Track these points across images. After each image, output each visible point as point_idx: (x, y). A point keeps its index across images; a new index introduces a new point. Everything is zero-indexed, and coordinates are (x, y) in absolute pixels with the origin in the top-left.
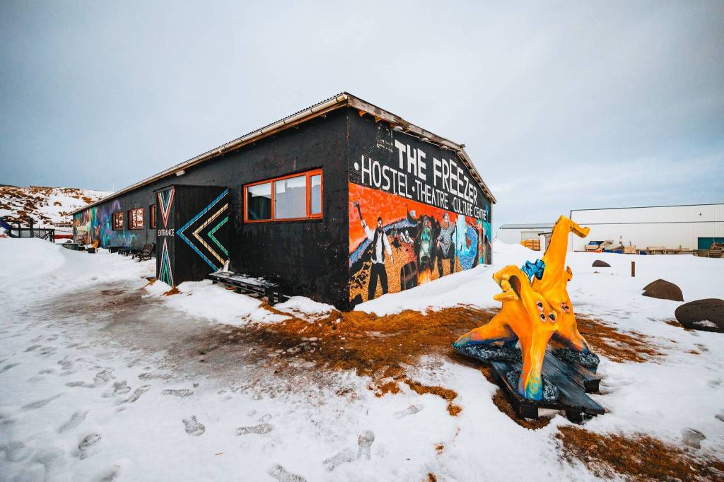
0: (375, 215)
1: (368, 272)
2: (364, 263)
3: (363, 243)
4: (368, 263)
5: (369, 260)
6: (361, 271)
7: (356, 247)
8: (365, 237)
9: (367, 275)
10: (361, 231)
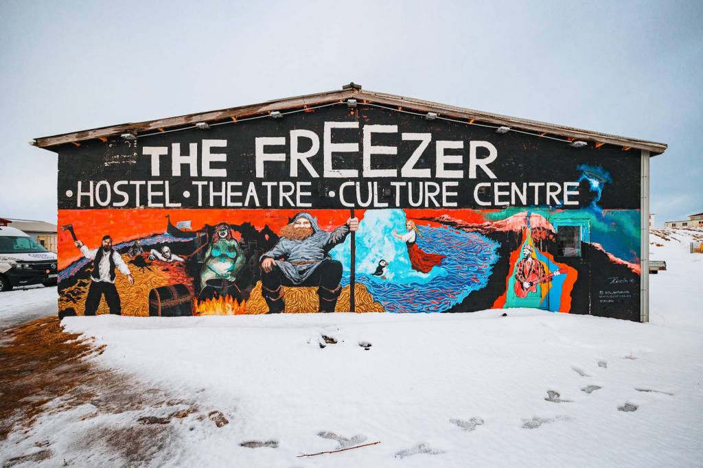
0: (98, 234)
1: (86, 289)
2: (79, 280)
3: (78, 261)
4: (85, 281)
5: (88, 278)
6: (74, 287)
7: (66, 265)
8: (82, 256)
9: (84, 292)
10: (75, 250)
